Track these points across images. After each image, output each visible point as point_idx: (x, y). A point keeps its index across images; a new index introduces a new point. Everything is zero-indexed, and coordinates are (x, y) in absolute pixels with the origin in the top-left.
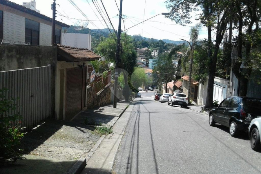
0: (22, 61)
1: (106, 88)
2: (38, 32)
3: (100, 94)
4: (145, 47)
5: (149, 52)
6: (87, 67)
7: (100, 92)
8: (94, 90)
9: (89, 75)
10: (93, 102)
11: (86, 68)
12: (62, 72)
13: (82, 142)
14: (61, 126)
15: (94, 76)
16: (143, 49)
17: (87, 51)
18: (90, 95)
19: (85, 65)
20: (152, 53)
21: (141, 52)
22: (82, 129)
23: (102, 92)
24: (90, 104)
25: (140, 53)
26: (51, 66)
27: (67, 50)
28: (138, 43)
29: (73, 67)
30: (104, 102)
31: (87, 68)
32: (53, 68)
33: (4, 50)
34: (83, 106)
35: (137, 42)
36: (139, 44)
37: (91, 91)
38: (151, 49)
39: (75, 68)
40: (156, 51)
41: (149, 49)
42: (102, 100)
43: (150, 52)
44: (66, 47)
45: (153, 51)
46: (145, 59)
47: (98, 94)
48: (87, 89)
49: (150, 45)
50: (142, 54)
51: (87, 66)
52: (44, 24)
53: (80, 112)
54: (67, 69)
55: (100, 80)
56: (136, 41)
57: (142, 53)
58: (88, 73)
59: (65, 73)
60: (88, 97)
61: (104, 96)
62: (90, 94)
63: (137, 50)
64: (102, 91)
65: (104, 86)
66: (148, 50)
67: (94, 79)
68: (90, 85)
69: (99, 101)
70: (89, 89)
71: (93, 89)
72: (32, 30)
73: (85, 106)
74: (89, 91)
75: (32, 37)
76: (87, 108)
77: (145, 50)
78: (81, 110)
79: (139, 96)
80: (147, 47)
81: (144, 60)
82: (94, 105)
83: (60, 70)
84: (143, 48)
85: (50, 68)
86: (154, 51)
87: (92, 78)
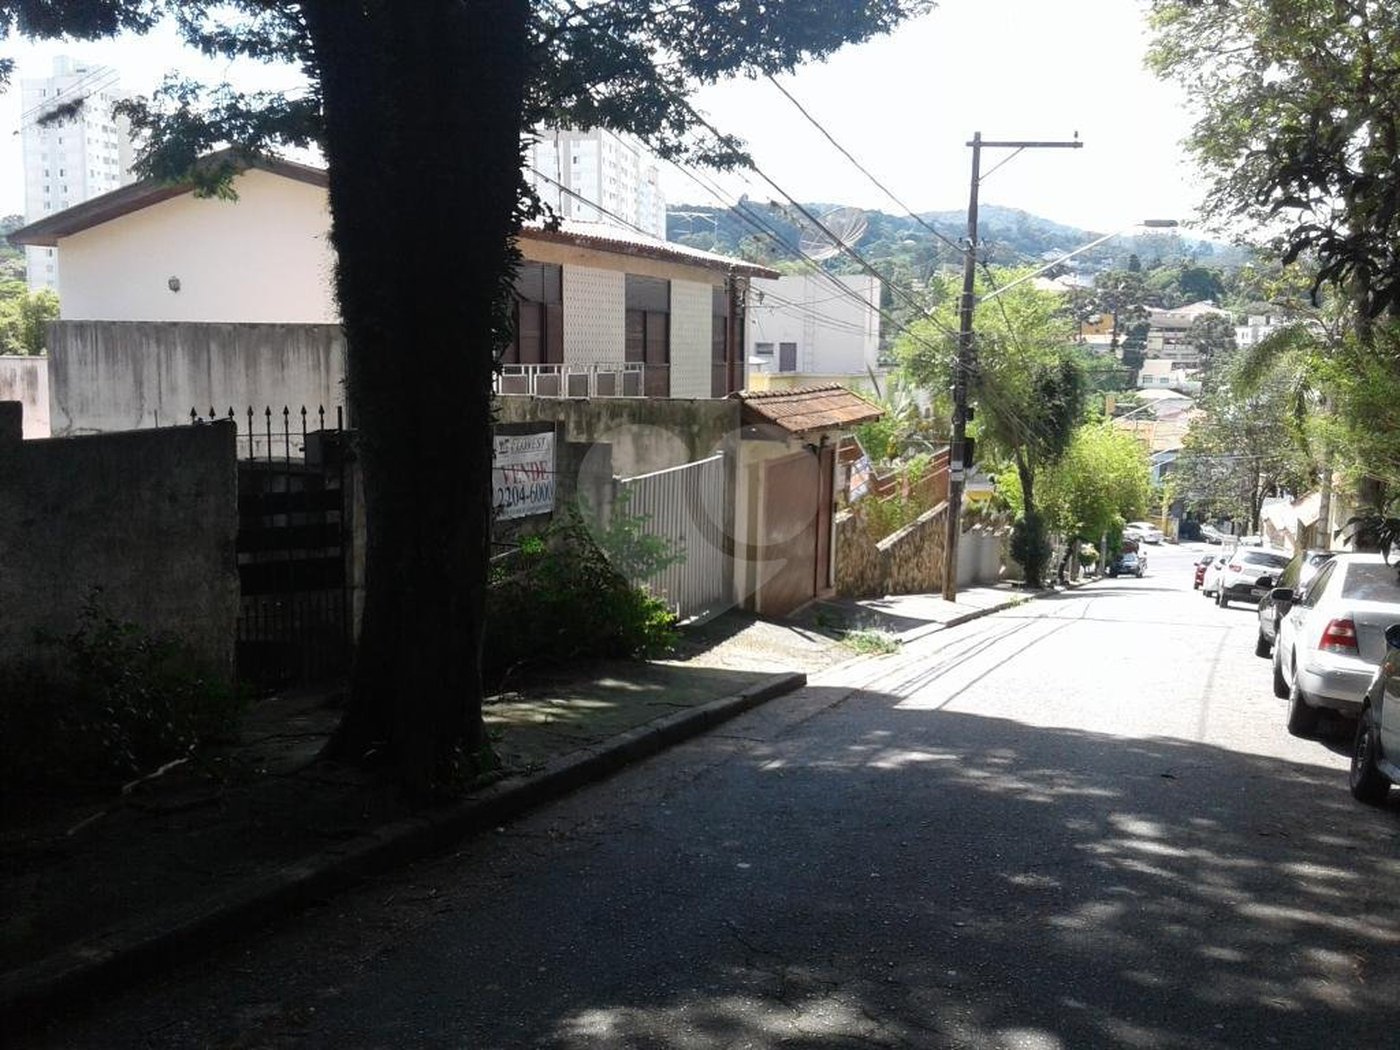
0: (647, 442)
1: (924, 524)
2: (667, 316)
3: (894, 545)
4: (1201, 298)
5: (1220, 328)
6: (838, 446)
7: (893, 537)
8: (864, 531)
9: (844, 477)
10: (862, 573)
11: (833, 453)
12: (753, 470)
13: (805, 657)
14: (752, 622)
15: (867, 477)
16: (1183, 311)
17: (837, 392)
18: (849, 545)
19: (828, 443)
20: (1239, 330)
21: (1172, 329)
22: (809, 633)
23: (901, 540)
24: (847, 579)
25: (1170, 334)
26: (725, 454)
27: (769, 406)
28: (1159, 276)
29: (786, 452)
30: (914, 580)
31: (838, 451)
32: (730, 462)
33: (599, 414)
34: (821, 583)
35: (1152, 273)
36: (1164, 287)
37: (854, 531)
38: (1236, 308)
39: (793, 455)
40: (1263, 319)
41: (1222, 313)
42: (903, 572)
43: (1226, 329)
44: (766, 396)
45: (1244, 322)
46: (1194, 366)
47: (884, 544)
48: (838, 525)
49: (1232, 288)
50: (1179, 342)
51: (835, 445)
52: (686, 283)
53: (810, 603)
54: (766, 461)
55: (892, 490)
56: (1144, 265)
57: (1181, 335)
58: (839, 469)
59: (762, 474)
60: (841, 555)
61: (915, 555)
62: (848, 543)
63: (1150, 320)
64: (903, 534)
65: (918, 515)
66: (1216, 317)
67: (863, 489)
68: (849, 512)
69: (886, 574)
70: (843, 525)
71: (859, 525)
72: (645, 313)
73: (828, 585)
74: (843, 532)
75: (645, 336)
76: (838, 592)
77: (1196, 319)
78: (815, 595)
79: (1129, 567)
80: (1215, 299)
81: (1191, 371)
82: (863, 584)
83: (749, 466)
84: (1190, 302)
85: (721, 464)
86: (1251, 321)
87: (858, 485)
